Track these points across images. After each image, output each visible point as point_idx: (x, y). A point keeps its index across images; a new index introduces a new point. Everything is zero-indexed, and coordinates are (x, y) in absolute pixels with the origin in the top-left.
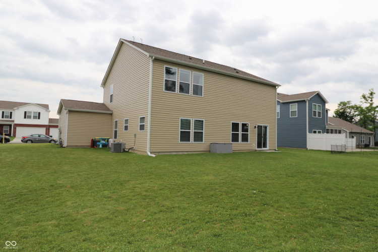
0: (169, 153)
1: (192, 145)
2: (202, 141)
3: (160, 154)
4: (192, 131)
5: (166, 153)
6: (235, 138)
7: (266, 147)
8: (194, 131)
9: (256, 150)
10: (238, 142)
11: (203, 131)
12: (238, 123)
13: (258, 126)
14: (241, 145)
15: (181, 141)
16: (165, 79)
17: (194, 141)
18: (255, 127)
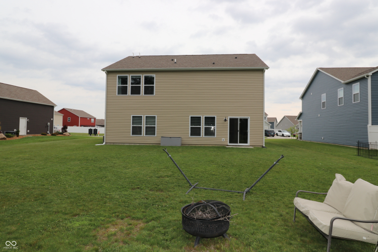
0: (122, 144)
1: (144, 138)
2: (155, 134)
3: (115, 144)
4: (144, 126)
5: (120, 144)
6: (195, 132)
7: (247, 143)
8: (145, 126)
9: (228, 145)
10: (200, 135)
11: (156, 126)
12: (200, 117)
13: (230, 119)
14: (203, 139)
15: (133, 134)
16: (117, 85)
17: (146, 134)
18: (225, 120)
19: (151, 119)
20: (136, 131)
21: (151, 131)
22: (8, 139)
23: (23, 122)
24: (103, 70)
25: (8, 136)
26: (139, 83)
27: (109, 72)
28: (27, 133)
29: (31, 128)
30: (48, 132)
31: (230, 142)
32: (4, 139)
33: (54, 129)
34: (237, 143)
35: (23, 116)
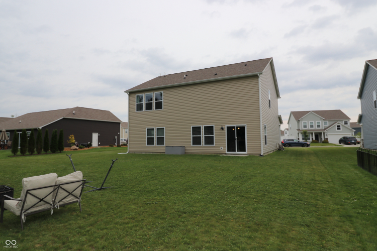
0: (140, 153)
2: (164, 144)
3: (135, 153)
6: (197, 141)
7: (245, 151)
8: (156, 137)
9: (226, 154)
10: (201, 144)
11: (164, 137)
12: (200, 127)
13: (228, 128)
14: (203, 148)
15: (148, 144)
16: (136, 103)
17: (157, 144)
18: (222, 129)
19: (160, 131)
20: (150, 141)
21: (161, 141)
22: (79, 150)
23: (95, 137)
24: (125, 92)
25: (80, 148)
26: (151, 100)
27: (131, 93)
28: (99, 145)
29: (101, 141)
30: (116, 144)
31: (228, 151)
32: (76, 149)
33: (121, 141)
34: (235, 151)
35: (95, 132)
